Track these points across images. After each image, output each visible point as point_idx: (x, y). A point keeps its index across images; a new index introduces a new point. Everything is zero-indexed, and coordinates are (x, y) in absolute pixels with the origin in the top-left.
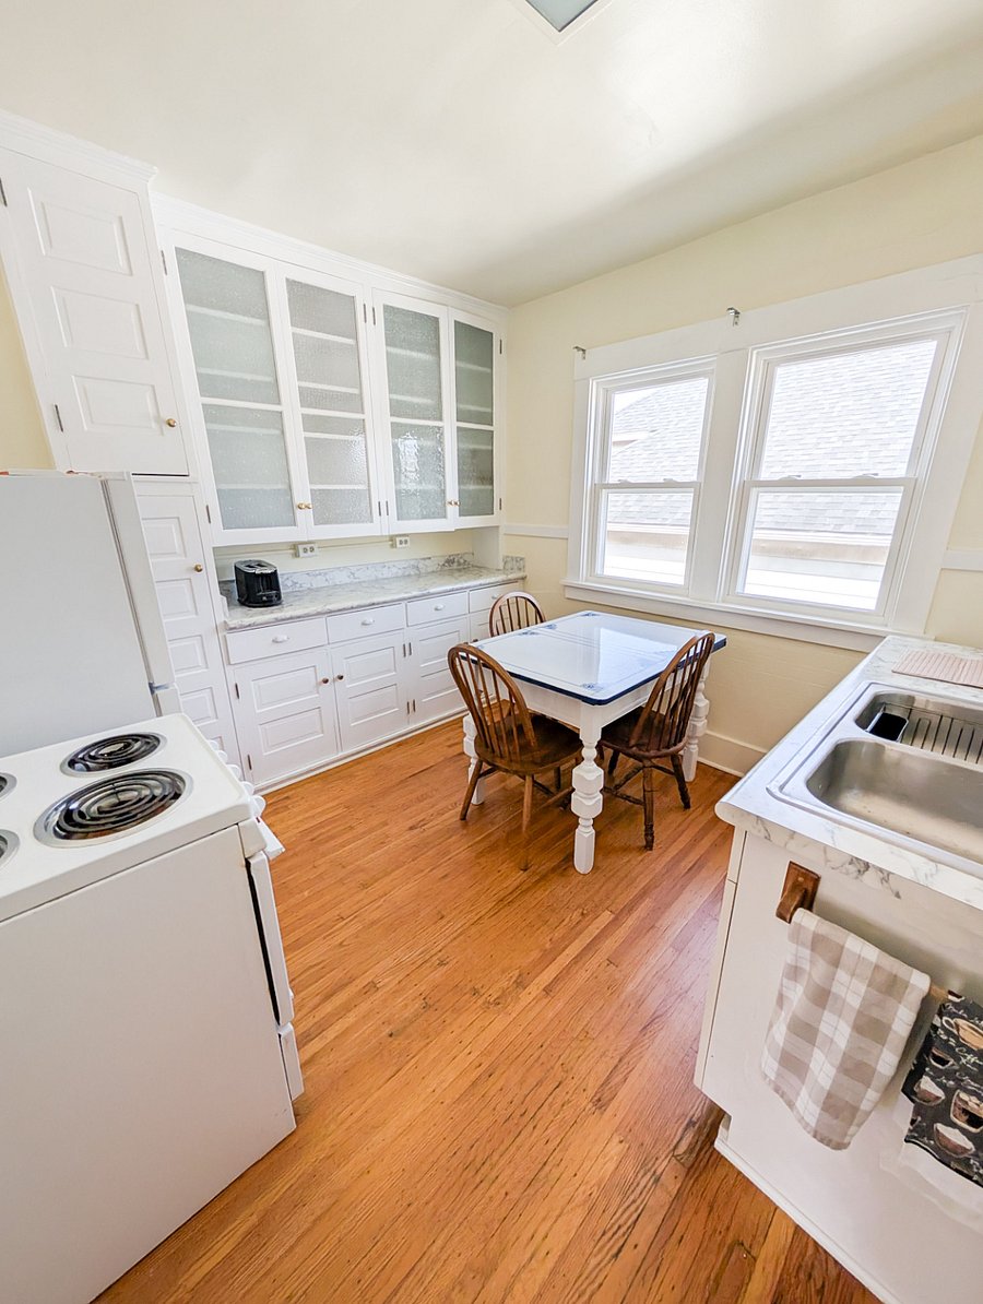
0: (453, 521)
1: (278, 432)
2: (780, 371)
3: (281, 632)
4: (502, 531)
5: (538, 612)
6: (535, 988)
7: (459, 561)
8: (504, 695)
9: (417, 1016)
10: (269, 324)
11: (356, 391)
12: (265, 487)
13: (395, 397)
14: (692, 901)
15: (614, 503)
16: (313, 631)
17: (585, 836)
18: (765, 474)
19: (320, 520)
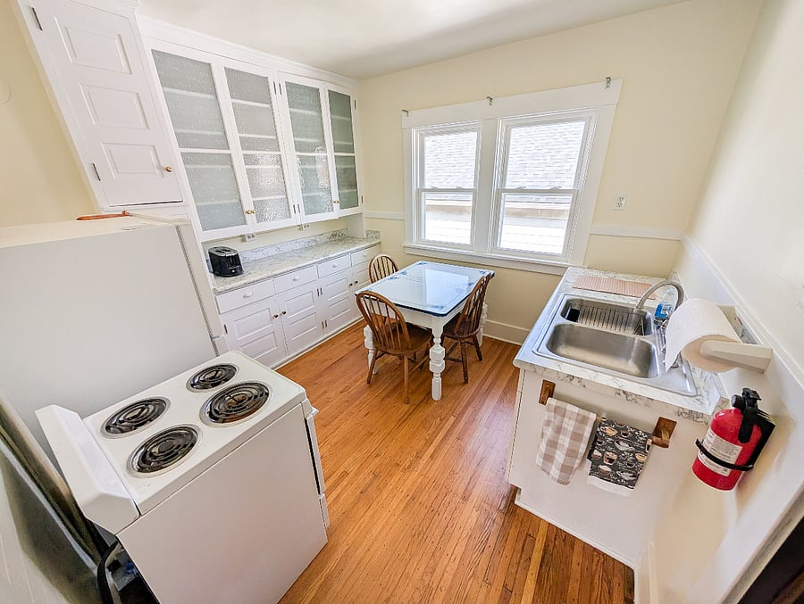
0: (337, 213)
1: (229, 167)
2: (514, 131)
3: (248, 291)
4: (364, 215)
5: (393, 264)
6: (426, 457)
7: (340, 235)
8: (392, 315)
9: (372, 482)
10: (217, 97)
11: (275, 138)
12: (226, 202)
13: (297, 139)
14: (490, 404)
15: (429, 200)
16: (266, 288)
17: (437, 381)
18: (508, 186)
19: (260, 218)
